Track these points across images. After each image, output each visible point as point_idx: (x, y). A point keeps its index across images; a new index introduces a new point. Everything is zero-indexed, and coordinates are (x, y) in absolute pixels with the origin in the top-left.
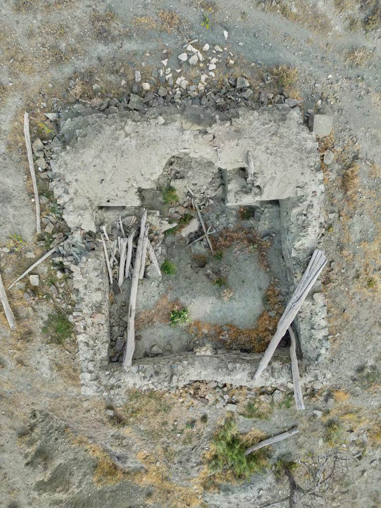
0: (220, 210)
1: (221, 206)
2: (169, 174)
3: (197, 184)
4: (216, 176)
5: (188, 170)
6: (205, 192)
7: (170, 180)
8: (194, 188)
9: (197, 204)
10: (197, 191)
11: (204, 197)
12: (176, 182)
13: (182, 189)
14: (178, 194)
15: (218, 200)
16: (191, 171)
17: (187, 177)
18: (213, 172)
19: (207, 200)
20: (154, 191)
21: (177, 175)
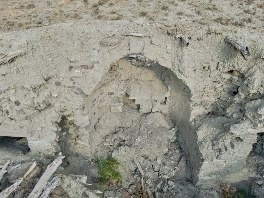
1: (189, 190)
2: (111, 146)
3: (148, 157)
4: (173, 147)
5: (137, 136)
6: (161, 169)
7: (112, 152)
8: (144, 164)
9: (150, 188)
10: (150, 168)
11: (159, 178)
12: (120, 151)
13: (127, 164)
14: (121, 170)
15: (182, 182)
16: (140, 137)
17: (135, 146)
18: (169, 138)
19: (165, 182)
20: (86, 161)
21: (122, 143)
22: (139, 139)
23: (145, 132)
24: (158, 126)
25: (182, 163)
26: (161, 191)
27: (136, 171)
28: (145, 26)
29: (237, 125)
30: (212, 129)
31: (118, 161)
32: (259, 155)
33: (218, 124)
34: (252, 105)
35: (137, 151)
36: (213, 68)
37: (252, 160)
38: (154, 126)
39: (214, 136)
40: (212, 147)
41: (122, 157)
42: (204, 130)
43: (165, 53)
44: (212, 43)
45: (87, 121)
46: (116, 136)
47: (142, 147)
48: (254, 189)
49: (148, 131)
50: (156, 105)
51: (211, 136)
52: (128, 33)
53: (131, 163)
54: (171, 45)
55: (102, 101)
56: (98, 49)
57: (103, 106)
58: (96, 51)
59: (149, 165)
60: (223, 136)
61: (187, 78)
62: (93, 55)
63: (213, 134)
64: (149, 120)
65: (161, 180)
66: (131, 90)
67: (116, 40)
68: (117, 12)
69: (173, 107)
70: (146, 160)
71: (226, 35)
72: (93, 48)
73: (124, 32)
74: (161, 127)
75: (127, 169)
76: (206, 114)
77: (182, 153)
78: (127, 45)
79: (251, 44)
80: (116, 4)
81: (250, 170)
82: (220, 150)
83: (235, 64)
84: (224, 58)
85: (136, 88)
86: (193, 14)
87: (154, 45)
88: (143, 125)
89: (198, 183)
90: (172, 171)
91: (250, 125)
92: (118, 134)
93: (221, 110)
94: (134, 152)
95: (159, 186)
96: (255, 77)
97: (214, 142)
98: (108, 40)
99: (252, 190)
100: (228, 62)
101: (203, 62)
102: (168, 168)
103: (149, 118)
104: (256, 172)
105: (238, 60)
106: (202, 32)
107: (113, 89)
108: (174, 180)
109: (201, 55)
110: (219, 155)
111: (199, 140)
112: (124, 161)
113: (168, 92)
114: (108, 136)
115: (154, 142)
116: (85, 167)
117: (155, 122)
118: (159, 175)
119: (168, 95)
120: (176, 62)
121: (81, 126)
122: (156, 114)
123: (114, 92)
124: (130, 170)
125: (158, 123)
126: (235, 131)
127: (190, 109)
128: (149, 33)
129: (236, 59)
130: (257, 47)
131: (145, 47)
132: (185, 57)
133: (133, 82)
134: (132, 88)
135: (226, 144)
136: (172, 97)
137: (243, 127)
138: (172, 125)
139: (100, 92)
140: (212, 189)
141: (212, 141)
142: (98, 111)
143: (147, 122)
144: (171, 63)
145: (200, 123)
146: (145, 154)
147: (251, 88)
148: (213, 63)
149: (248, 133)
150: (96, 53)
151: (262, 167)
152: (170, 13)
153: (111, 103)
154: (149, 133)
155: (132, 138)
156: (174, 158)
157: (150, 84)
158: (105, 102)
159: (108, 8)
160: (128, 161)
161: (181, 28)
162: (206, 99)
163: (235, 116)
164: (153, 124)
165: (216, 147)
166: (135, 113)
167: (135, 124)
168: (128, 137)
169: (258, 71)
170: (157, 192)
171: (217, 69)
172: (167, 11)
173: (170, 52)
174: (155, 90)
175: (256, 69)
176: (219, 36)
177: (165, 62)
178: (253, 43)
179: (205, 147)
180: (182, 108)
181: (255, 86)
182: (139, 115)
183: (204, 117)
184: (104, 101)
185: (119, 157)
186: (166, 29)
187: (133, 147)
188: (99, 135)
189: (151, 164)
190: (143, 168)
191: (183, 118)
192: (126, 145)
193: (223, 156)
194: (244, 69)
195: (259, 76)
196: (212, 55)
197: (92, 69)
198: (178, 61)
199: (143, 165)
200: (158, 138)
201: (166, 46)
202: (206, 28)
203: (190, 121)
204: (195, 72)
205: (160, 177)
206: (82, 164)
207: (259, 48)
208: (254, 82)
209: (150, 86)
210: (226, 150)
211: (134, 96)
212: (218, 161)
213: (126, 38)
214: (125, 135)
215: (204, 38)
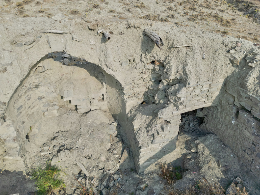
0: (134, 184)
1: (133, 179)
2: (50, 154)
3: (91, 156)
4: (116, 141)
5: (77, 138)
6: (105, 166)
7: (52, 159)
8: (88, 164)
9: (96, 187)
10: (94, 167)
11: (104, 175)
12: (60, 157)
13: (69, 169)
14: (63, 177)
15: (127, 173)
16: (80, 138)
17: (76, 148)
18: (110, 133)
19: (110, 177)
20: (20, 176)
21: (61, 148)
22: (80, 141)
23: (86, 132)
24: (99, 123)
25: (126, 155)
26: (107, 187)
27: (80, 173)
28: (63, 22)
29: (164, 110)
30: (145, 117)
31: (59, 168)
32: (187, 133)
33: (150, 111)
34: (172, 90)
35: (79, 153)
36: (138, 60)
37: (182, 139)
38: (94, 124)
39: (148, 123)
40: (147, 133)
41: (64, 163)
42: (138, 119)
43: (89, 49)
44: (133, 36)
45: (13, 132)
46: (54, 142)
47: (84, 148)
48: (186, 163)
49: (88, 131)
50: (94, 102)
51: (145, 124)
52: (45, 30)
53: (74, 167)
54: (94, 41)
55: (32, 107)
56: (10, 49)
57: (33, 113)
58: (7, 52)
59: (94, 164)
60: (154, 122)
61: (116, 72)
62: (4, 57)
63: (147, 122)
64: (88, 119)
65: (106, 177)
66: (64, 91)
67: (31, 39)
68: (46, 11)
69: (111, 102)
70: (89, 160)
71: (144, 28)
72: (3, 49)
73: (40, 30)
74: (102, 124)
75: (70, 174)
76: (140, 104)
77: (124, 145)
78: (47, 43)
79: (164, 35)
80: (44, 3)
81: (182, 148)
82: (153, 135)
83: (155, 55)
84: (145, 50)
85: (69, 88)
86: (124, 12)
87: (76, 42)
88: (83, 126)
89: (140, 171)
90: (116, 165)
91: (173, 108)
92: (56, 140)
93: (151, 98)
94: (76, 154)
95: (104, 183)
96: (171, 64)
97: (148, 128)
98: (22, 39)
99: (185, 165)
100: (149, 53)
101: (127, 56)
102: (112, 162)
103: (88, 117)
104: (186, 148)
105: (156, 51)
106: (122, 26)
107: (43, 92)
108: (119, 173)
109: (125, 49)
110: (153, 140)
111: (135, 130)
112: (66, 166)
113: (104, 88)
114: (45, 144)
115: (95, 140)
116: (18, 184)
117: (95, 120)
118: (105, 171)
119: (104, 91)
120: (102, 58)
121: (8, 139)
122: (96, 112)
123: (45, 96)
124: (73, 174)
125: (98, 120)
126: (162, 115)
127: (125, 102)
128: (69, 29)
129: (155, 50)
130: (169, 37)
131: (67, 44)
132: (109, 52)
133: (65, 83)
134: (64, 89)
135: (157, 129)
136: (108, 92)
137: (168, 111)
138: (113, 120)
139: (27, 98)
140: (153, 172)
141: (146, 128)
142: (28, 119)
143: (87, 122)
144: (98, 58)
145: (135, 114)
146: (87, 154)
147: (170, 75)
148: (137, 55)
149: (173, 116)
150: (7, 54)
151: (190, 143)
152: (101, 11)
153: (43, 108)
154: (89, 132)
155: (73, 140)
156: (118, 152)
157: (85, 83)
158: (36, 108)
159: (36, 7)
160: (70, 165)
161: (101, 23)
162: (137, 90)
163: (161, 101)
164: (93, 122)
165: (150, 133)
166: (73, 114)
167: (74, 126)
168: (68, 141)
169: (173, 59)
170: (103, 189)
171: (141, 61)
172: (99, 10)
173: (94, 48)
174: (90, 88)
175: (171, 58)
176: (138, 29)
177: (91, 58)
178: (166, 34)
179: (141, 135)
180: (118, 102)
181: (173, 72)
182: (78, 115)
183: (138, 107)
184: (34, 107)
185: (59, 163)
186: (86, 24)
187: (74, 150)
188: (34, 145)
189: (96, 162)
190: (87, 169)
191: (121, 111)
192: (67, 149)
193: (156, 140)
194: (162, 59)
195: (174, 63)
196: (135, 48)
197: (5, 73)
198: (104, 56)
199: (86, 166)
200: (99, 136)
201: (89, 42)
202: (125, 22)
203: (126, 113)
204: (122, 66)
205: (105, 173)
206: (15, 181)
207: (171, 39)
208: (171, 69)
209: (85, 84)
210: (158, 134)
211: (68, 97)
212: (153, 145)
213: (43, 35)
214: (65, 139)
215: (125, 32)
